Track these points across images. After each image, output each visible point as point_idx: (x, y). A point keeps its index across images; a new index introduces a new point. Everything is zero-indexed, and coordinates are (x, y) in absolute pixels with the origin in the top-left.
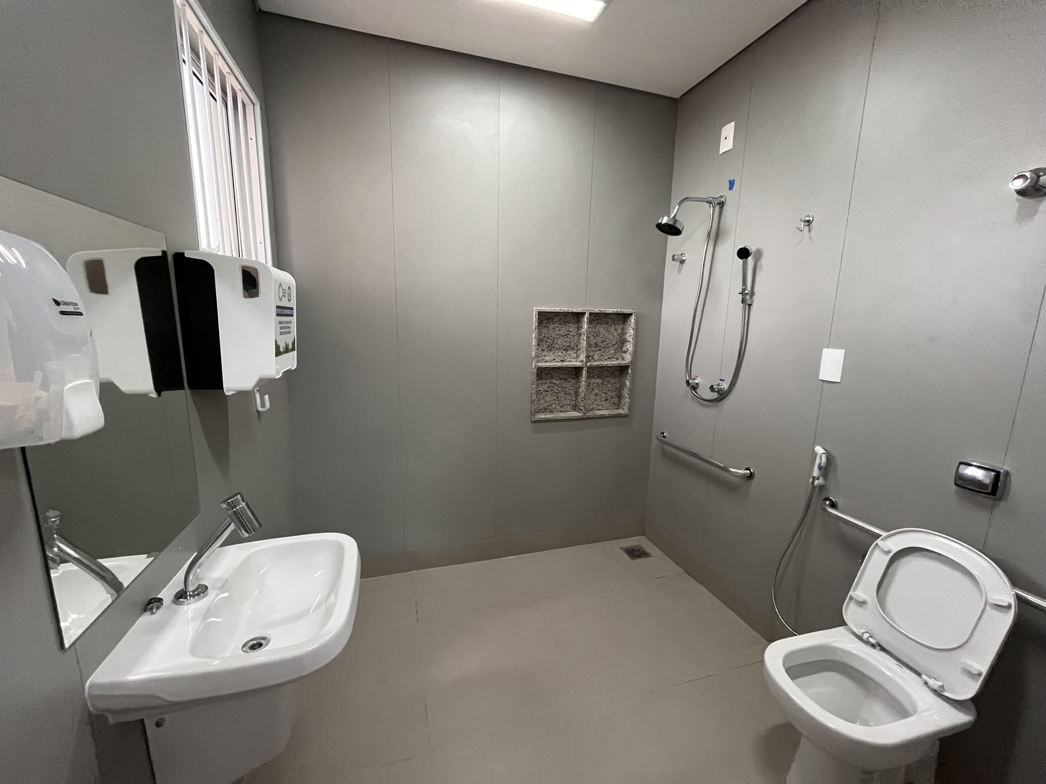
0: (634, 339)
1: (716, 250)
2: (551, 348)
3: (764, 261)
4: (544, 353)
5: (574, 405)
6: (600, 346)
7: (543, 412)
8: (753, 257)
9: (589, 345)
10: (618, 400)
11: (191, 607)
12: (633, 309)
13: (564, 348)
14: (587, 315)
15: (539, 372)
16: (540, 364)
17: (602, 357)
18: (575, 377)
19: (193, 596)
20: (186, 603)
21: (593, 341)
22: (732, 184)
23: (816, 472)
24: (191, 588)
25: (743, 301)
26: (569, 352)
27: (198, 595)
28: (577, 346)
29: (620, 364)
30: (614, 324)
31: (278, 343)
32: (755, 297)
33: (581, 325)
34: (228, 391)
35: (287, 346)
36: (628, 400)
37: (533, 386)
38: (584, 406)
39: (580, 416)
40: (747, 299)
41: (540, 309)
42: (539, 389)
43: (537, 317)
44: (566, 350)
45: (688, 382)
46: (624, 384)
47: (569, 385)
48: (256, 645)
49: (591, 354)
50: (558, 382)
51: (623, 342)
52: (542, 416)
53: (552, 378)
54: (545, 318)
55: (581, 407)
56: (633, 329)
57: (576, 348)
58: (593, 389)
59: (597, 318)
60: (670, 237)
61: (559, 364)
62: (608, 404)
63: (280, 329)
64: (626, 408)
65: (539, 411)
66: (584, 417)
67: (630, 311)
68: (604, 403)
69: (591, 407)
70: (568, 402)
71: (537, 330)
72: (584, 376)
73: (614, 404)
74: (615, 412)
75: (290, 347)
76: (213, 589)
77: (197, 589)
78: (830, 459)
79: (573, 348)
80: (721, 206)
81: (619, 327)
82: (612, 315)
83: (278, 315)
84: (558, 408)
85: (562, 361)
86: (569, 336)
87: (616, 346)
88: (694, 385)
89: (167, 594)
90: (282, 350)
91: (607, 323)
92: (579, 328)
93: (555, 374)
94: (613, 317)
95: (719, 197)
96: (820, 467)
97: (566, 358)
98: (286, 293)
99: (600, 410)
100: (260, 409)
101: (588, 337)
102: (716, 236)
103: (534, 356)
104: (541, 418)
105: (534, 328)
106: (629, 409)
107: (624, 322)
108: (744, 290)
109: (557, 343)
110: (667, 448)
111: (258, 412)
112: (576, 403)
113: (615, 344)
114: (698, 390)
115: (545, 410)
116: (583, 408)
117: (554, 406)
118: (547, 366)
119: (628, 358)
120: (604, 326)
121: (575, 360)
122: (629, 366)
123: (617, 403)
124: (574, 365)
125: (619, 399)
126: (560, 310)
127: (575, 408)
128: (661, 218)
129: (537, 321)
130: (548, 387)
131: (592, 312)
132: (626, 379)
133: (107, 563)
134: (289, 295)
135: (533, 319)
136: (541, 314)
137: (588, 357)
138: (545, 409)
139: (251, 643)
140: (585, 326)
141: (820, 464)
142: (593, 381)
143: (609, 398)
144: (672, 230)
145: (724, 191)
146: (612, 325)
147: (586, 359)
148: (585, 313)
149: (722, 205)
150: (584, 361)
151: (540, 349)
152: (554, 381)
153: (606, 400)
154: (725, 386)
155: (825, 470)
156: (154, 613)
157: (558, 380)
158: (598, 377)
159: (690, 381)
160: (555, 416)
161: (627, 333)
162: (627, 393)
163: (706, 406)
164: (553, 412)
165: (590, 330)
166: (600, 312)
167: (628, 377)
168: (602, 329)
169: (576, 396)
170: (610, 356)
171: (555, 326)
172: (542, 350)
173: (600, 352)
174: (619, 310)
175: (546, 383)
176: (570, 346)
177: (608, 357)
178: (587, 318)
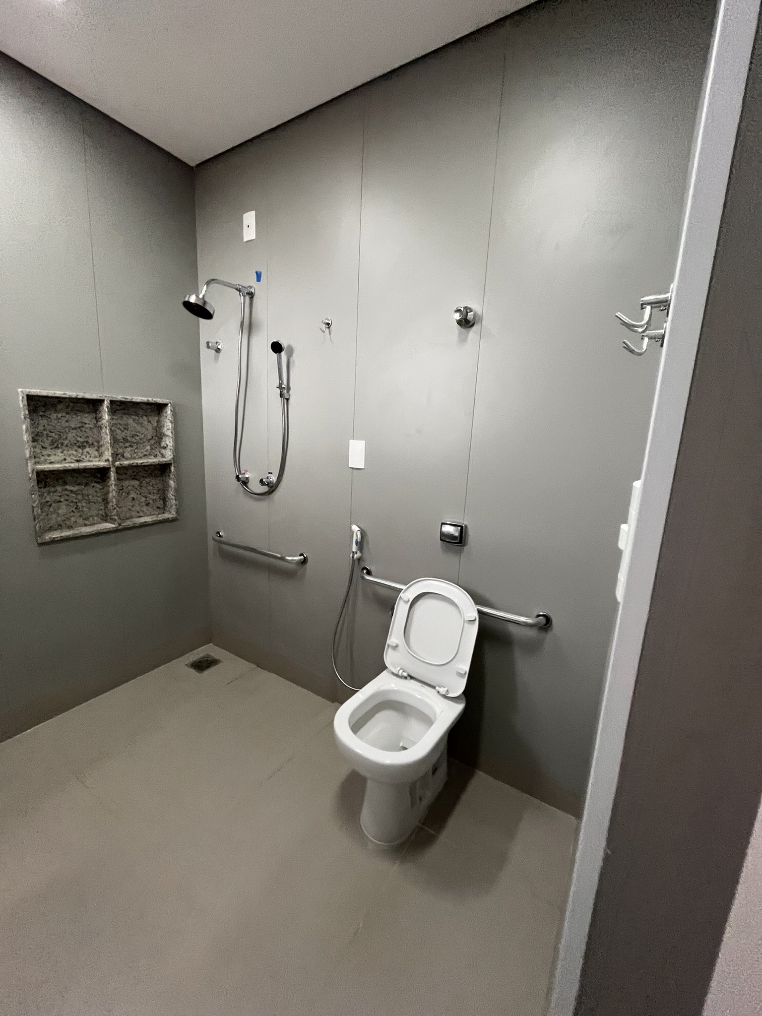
0: (174, 433)
1: (250, 343)
2: (56, 445)
3: (295, 357)
4: (45, 452)
5: (104, 515)
6: (131, 441)
7: (55, 530)
8: (286, 353)
9: (115, 440)
10: (162, 503)
12: (168, 399)
13: (78, 444)
14: (106, 403)
15: (42, 476)
16: (40, 467)
17: (135, 455)
18: (99, 481)
21: (120, 435)
22: (259, 276)
23: (354, 548)
25: (281, 395)
26: (87, 449)
28: (98, 442)
29: (159, 461)
30: (146, 416)
32: (291, 392)
33: (100, 416)
36: (174, 502)
37: (33, 496)
38: (118, 515)
39: (113, 528)
40: (284, 392)
41: (30, 392)
42: (44, 501)
43: (26, 402)
44: (82, 447)
45: (237, 477)
46: (168, 486)
47: (93, 491)
49: (121, 451)
50: (72, 488)
51: (159, 436)
52: (56, 535)
53: (65, 483)
54: (41, 404)
55: (113, 517)
56: (171, 422)
57: (96, 444)
58: (128, 494)
59: (120, 407)
60: (198, 319)
61: (72, 465)
62: (151, 510)
64: (173, 512)
65: (51, 529)
66: (120, 527)
67: (165, 401)
68: (145, 508)
69: (128, 515)
70: (94, 512)
71: (28, 420)
72: (113, 479)
73: (158, 508)
74: (161, 517)
78: (363, 534)
79: (93, 444)
81: (154, 419)
82: (141, 405)
84: (80, 521)
85: (78, 461)
86: (83, 429)
87: (152, 442)
88: (244, 480)
91: (137, 415)
92: (98, 419)
93: (69, 479)
94: (144, 407)
95: (249, 287)
96: (357, 543)
97: (83, 457)
99: (140, 517)
101: (111, 430)
102: (249, 327)
103: (28, 455)
104: (54, 538)
105: (23, 417)
106: (177, 512)
107: (159, 414)
108: (281, 384)
109: (66, 438)
110: (225, 547)
112: (105, 513)
113: (150, 439)
114: (249, 485)
115: (60, 527)
116: (116, 518)
117: (73, 519)
118: (53, 469)
120: (133, 417)
121: (97, 459)
123: (161, 506)
124: (96, 465)
125: (164, 502)
126: (64, 394)
127: (105, 518)
129: (26, 407)
130: (60, 496)
131: (114, 399)
132: (170, 479)
135: (19, 405)
136: (30, 398)
137: (115, 456)
138: (60, 525)
140: (106, 417)
141: (357, 540)
142: (126, 483)
143: (151, 502)
144: (201, 311)
145: (251, 281)
146: (144, 417)
147: (113, 457)
148: (103, 401)
149: (251, 295)
150: (111, 459)
151: (39, 447)
152: (67, 487)
153: (147, 505)
154: (274, 478)
155: (361, 545)
158: (134, 479)
159: (240, 477)
160: (76, 532)
161: (164, 427)
162: (172, 495)
163: (259, 500)
164: (72, 527)
165: (114, 421)
166: (124, 400)
167: (171, 476)
168: (130, 421)
169: (105, 504)
170: (145, 453)
171: (59, 416)
172: (43, 447)
173: (132, 448)
174: (150, 399)
175: (55, 492)
176: (87, 442)
177: (143, 455)
178: (108, 407)
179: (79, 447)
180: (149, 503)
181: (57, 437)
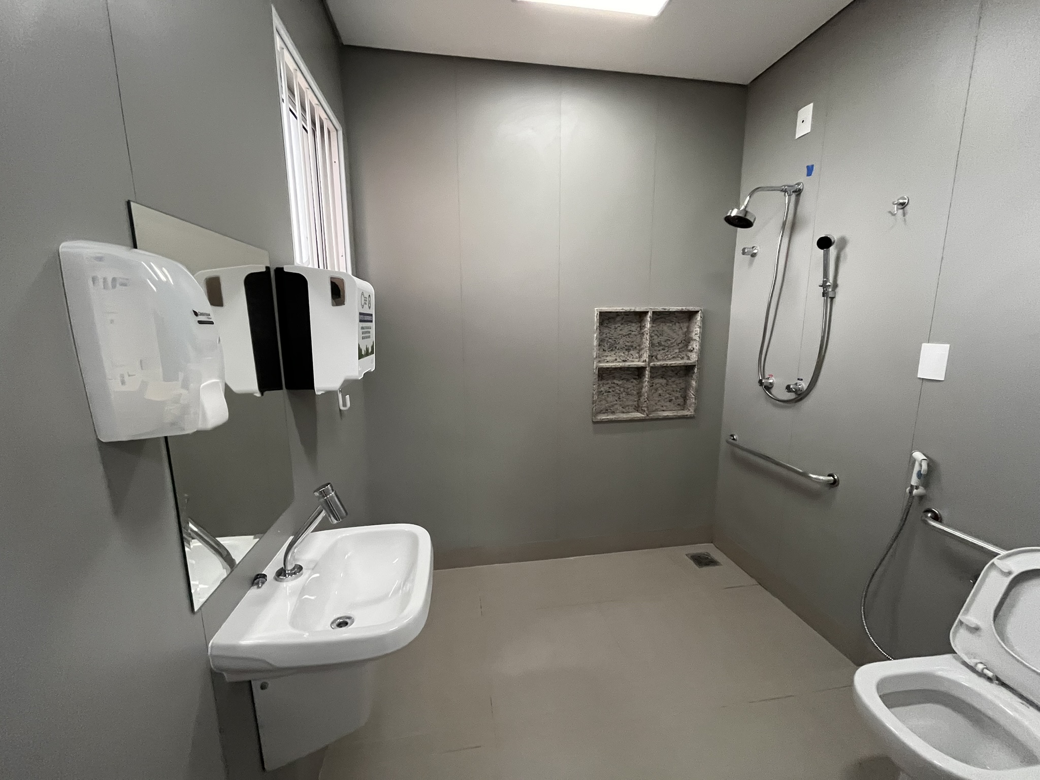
0: (701, 337)
1: (792, 240)
2: (612, 348)
3: (848, 250)
4: (605, 354)
5: (637, 406)
6: (664, 345)
7: (604, 413)
8: (836, 247)
9: (652, 344)
11: (290, 584)
12: (699, 306)
13: (626, 348)
14: (650, 314)
15: (601, 372)
16: (601, 365)
17: (666, 357)
18: (637, 377)
19: (291, 574)
20: (285, 580)
21: (656, 341)
22: (810, 170)
23: (914, 481)
24: (289, 567)
25: (824, 294)
26: (632, 352)
27: (295, 573)
28: (639, 346)
29: (685, 363)
30: (679, 323)
31: (361, 346)
32: (838, 290)
33: (643, 325)
34: (319, 390)
35: (367, 349)
36: (694, 401)
37: (594, 386)
38: (647, 407)
39: (643, 417)
40: (829, 291)
41: (601, 310)
42: (600, 390)
43: (598, 317)
44: (628, 350)
45: (760, 382)
46: (690, 385)
47: (631, 385)
48: (343, 624)
49: (655, 354)
50: (620, 383)
51: (687, 340)
52: (603, 417)
53: (614, 378)
54: (606, 318)
55: (643, 408)
56: (700, 327)
57: (638, 348)
58: (656, 390)
59: (660, 317)
60: (739, 229)
61: (621, 364)
62: (672, 406)
63: (362, 334)
64: (692, 410)
65: (601, 412)
66: (648, 418)
67: (696, 309)
68: (668, 404)
69: (654, 408)
70: (630, 403)
71: (598, 330)
72: (647, 376)
73: (679, 405)
74: (681, 413)
75: (370, 350)
76: (307, 569)
77: (294, 568)
78: (932, 465)
79: (636, 348)
80: (796, 193)
81: (686, 325)
82: (676, 313)
83: (361, 321)
84: (620, 409)
85: (624, 361)
86: (631, 336)
87: (681, 346)
88: (768, 385)
89: (270, 571)
90: (363, 353)
91: (671, 322)
92: (642, 327)
93: (617, 375)
94: (679, 315)
95: (796, 184)
96: (919, 475)
97: (628, 358)
98: (366, 300)
99: (663, 411)
100: (342, 408)
101: (651, 336)
102: (792, 226)
103: (595, 356)
104: (602, 420)
105: (595, 328)
106: (695, 411)
107: (690, 320)
108: (825, 282)
109: (619, 343)
110: (737, 450)
111: (340, 410)
112: (638, 404)
113: (679, 344)
114: (774, 391)
115: (606, 411)
116: (646, 409)
117: (616, 406)
118: (608, 367)
119: (694, 357)
120: (668, 324)
121: (637, 360)
122: (695, 366)
123: (682, 404)
124: (637, 365)
125: (684, 400)
126: (622, 309)
127: (637, 409)
128: (731, 211)
129: (598, 321)
130: (609, 388)
131: (656, 310)
132: (692, 379)
133: (224, 541)
134: (370, 303)
135: (594, 319)
136: (602, 314)
137: (651, 357)
138: (607, 410)
139: (338, 621)
140: (648, 325)
141: (920, 471)
142: (656, 381)
143: (673, 398)
144: (743, 222)
145: (801, 178)
146: (677, 324)
147: (649, 359)
148: (648, 312)
149: (798, 192)
150: (647, 360)
151: (601, 350)
152: (616, 382)
153: (670, 401)
154: (804, 385)
155: (926, 479)
156: (260, 588)
157: (619, 381)
158: (662, 377)
159: (763, 381)
160: (616, 417)
161: (692, 332)
162: (693, 394)
163: (782, 407)
164: (614, 412)
165: (654, 329)
166: (663, 310)
167: (694, 376)
168: (665, 328)
169: (639, 397)
170: (674, 355)
171: (617, 326)
172: (604, 350)
173: (664, 351)
174: (684, 308)
175: (608, 383)
176: (632, 346)
177: (672, 357)
178: (650, 317)
179: (626, 350)
180: (672, 400)
181: (613, 342)
